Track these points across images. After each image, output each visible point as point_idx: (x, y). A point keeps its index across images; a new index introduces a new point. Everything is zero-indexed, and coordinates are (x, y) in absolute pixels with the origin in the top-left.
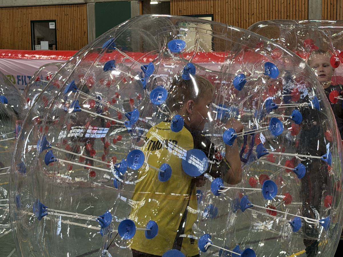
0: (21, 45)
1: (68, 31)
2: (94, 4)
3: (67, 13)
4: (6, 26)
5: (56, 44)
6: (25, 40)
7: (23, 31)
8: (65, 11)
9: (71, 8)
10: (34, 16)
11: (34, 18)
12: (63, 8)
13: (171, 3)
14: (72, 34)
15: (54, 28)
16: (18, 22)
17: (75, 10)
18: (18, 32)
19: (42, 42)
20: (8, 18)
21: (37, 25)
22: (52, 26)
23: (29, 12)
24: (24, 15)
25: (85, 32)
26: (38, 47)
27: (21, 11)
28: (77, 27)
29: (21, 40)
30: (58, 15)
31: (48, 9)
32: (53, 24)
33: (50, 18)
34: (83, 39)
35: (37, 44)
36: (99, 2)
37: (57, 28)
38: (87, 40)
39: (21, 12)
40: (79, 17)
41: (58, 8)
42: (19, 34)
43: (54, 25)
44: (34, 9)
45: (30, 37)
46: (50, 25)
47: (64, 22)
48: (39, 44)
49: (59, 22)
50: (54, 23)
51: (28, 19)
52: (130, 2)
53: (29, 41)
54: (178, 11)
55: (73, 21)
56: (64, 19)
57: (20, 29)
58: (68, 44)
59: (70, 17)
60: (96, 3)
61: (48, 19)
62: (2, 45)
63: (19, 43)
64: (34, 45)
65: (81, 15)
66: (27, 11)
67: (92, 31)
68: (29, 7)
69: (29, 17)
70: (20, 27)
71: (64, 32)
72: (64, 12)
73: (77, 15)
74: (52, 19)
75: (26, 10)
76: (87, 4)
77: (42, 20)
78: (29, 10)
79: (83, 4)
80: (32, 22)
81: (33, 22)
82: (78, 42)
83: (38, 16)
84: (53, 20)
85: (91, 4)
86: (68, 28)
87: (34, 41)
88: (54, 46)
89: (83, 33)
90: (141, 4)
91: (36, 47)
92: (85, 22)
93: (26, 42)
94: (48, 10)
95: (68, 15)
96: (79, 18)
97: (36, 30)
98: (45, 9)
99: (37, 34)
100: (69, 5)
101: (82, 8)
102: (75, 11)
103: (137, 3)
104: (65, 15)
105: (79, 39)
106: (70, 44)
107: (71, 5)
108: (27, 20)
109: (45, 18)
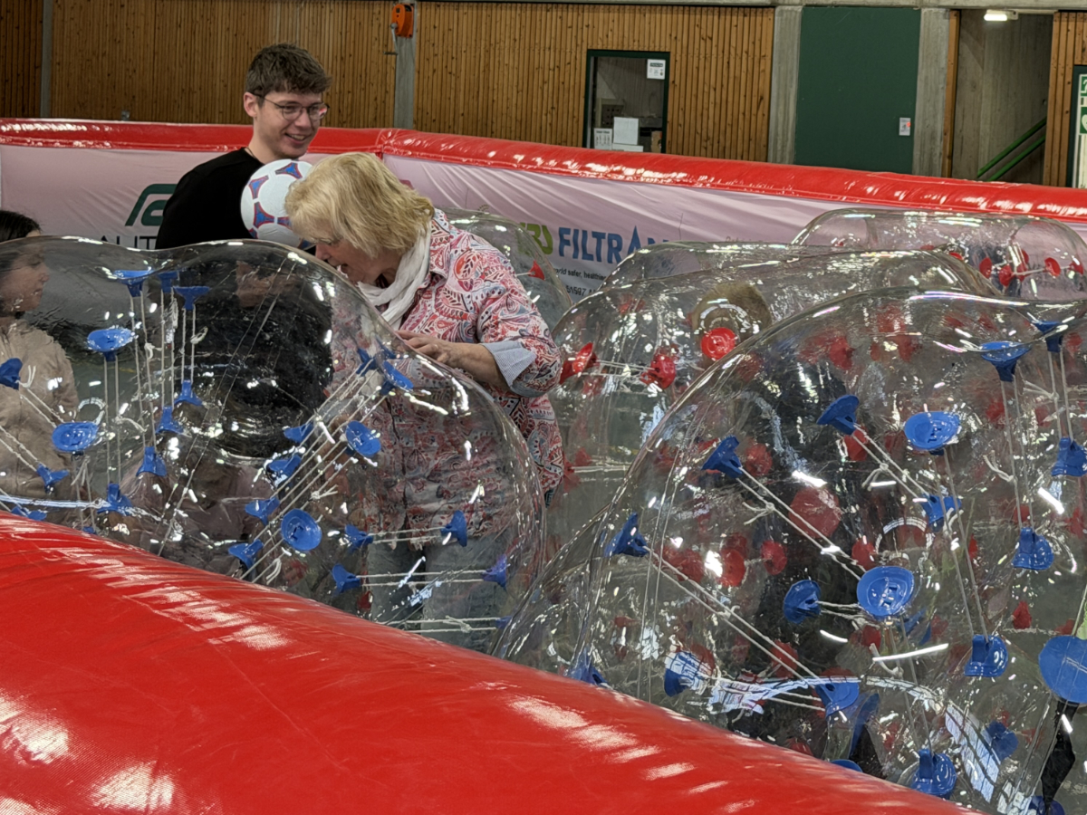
0: (551, 124)
1: (706, 89)
2: (799, 9)
3: (709, 34)
4: (506, 62)
5: (663, 130)
6: (566, 110)
7: (561, 80)
8: (704, 26)
9: (722, 17)
10: (600, 35)
11: (600, 42)
12: (698, 16)
13: (1055, 25)
14: (718, 101)
15: (663, 77)
16: (547, 52)
17: (734, 23)
18: (544, 82)
19: (617, 119)
20: (517, 37)
21: (606, 66)
22: (656, 72)
23: (585, 23)
24: (569, 30)
25: (762, 98)
26: (603, 135)
27: (561, 18)
28: (737, 82)
29: (553, 108)
30: (679, 37)
31: (647, 15)
32: (659, 65)
33: (652, 45)
34: (753, 118)
35: (603, 126)
36: (816, 6)
37: (671, 79)
38: (765, 122)
39: (559, 20)
40: (745, 48)
41: (680, 16)
42: (546, 87)
43: (663, 68)
44: (601, 14)
45: (582, 101)
46: (649, 67)
47: (696, 59)
48: (610, 125)
49: (678, 58)
50: (663, 62)
51: (579, 42)
52: (919, 11)
53: (576, 114)
54: (1079, 50)
55: (726, 60)
56: (696, 52)
57: (551, 72)
58: (705, 130)
59: (717, 46)
60: (807, 6)
61: (646, 49)
62: (489, 123)
63: (544, 117)
64: (593, 126)
65: (754, 43)
66: (580, 18)
67: (786, 98)
68: (587, 6)
69: (585, 38)
70: (552, 66)
71: (694, 92)
72: (697, 29)
73: (739, 41)
74: (657, 49)
75: (575, 14)
76: (778, 9)
77: (625, 49)
78: (586, 14)
79: (763, 7)
80: (591, 52)
81: (595, 55)
82: (735, 128)
83: (613, 35)
84: (659, 52)
85: (790, 8)
86: (707, 81)
87: (593, 114)
88: (656, 136)
89: (755, 100)
90: (954, 21)
91: (596, 135)
92: (765, 65)
93: (565, 115)
94: (647, 20)
95: (711, 39)
96: (747, 53)
97: (600, 81)
98: (637, 15)
99: (604, 93)
100: (717, 9)
101: (759, 18)
102: (734, 29)
103: (941, 16)
104: (701, 38)
105: (741, 116)
106: (710, 135)
107: (723, 9)
108: (577, 45)
109: (636, 43)
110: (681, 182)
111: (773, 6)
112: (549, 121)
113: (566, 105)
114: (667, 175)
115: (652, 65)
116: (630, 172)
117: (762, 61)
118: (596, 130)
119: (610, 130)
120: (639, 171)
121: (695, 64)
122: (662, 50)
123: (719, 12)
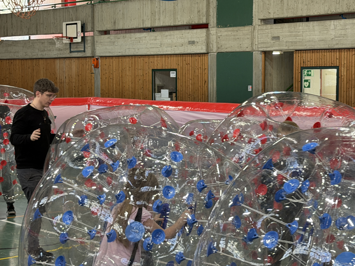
0: (142, 93)
1: (188, 80)
2: (216, 54)
3: (189, 63)
4: (128, 74)
5: (176, 93)
6: (146, 88)
7: (144, 79)
8: (187, 60)
9: (192, 57)
10: (156, 65)
11: (156, 67)
12: (185, 57)
13: (295, 55)
14: (192, 83)
15: (175, 77)
16: (140, 71)
17: (196, 59)
18: (139, 80)
19: (162, 90)
20: (130, 67)
21: (157, 74)
22: (173, 75)
23: (151, 61)
24: (146, 64)
25: (206, 82)
26: (158, 95)
28: (198, 77)
29: (142, 88)
30: (179, 64)
31: (170, 58)
32: (174, 73)
33: (171, 67)
34: (203, 88)
35: (158, 92)
36: (221, 52)
37: (178, 77)
38: (207, 89)
39: (143, 61)
40: (200, 67)
41: (180, 58)
42: (140, 81)
43: (175, 74)
44: (156, 58)
45: (151, 85)
46: (171, 74)
47: (185, 71)
48: (160, 92)
49: (180, 70)
50: (175, 72)
51: (149, 67)
52: (252, 53)
53: (149, 89)
54: (302, 62)
55: (194, 70)
56: (185, 68)
57: (141, 77)
58: (189, 92)
59: (191, 66)
60: (218, 53)
61: (170, 68)
62: (123, 93)
63: (140, 90)
64: (155, 93)
65: (202, 65)
66: (149, 60)
67: (213, 81)
68: (151, 56)
69: (151, 66)
70: (141, 75)
71: (185, 81)
72: (185, 61)
73: (198, 64)
74: (173, 68)
77: (163, 68)
78: (151, 58)
79: (205, 54)
80: (153, 70)
81: (154, 71)
82: (198, 91)
83: (159, 64)
85: (213, 53)
86: (189, 77)
87: (155, 89)
88: (174, 95)
89: (203, 82)
90: (263, 55)
91: (156, 95)
92: (206, 71)
93: (146, 90)
94: (170, 60)
95: (189, 64)
96: (200, 68)
97: (156, 78)
98: (166, 58)
99: (158, 82)
101: (203, 57)
102: (196, 61)
103: (259, 54)
104: (186, 64)
105: (200, 87)
106: (191, 94)
109: (166, 67)
110: (181, 109)
111: (208, 53)
112: (141, 92)
113: (146, 86)
114: (176, 108)
115: (172, 73)
116: (165, 107)
117: (205, 70)
118: (156, 94)
119: (160, 94)
120: (168, 107)
121: (185, 72)
122: (175, 68)
123: (191, 56)
